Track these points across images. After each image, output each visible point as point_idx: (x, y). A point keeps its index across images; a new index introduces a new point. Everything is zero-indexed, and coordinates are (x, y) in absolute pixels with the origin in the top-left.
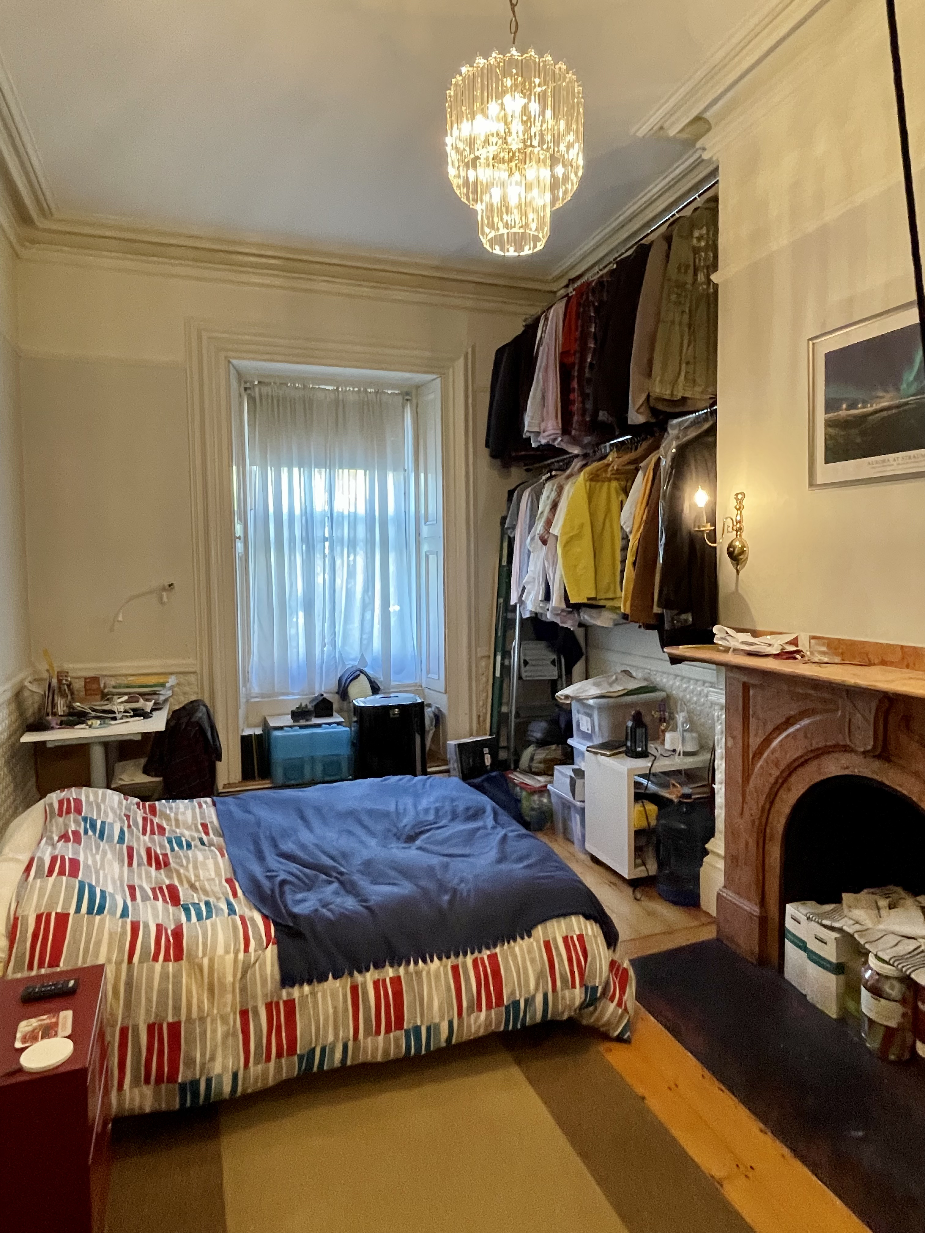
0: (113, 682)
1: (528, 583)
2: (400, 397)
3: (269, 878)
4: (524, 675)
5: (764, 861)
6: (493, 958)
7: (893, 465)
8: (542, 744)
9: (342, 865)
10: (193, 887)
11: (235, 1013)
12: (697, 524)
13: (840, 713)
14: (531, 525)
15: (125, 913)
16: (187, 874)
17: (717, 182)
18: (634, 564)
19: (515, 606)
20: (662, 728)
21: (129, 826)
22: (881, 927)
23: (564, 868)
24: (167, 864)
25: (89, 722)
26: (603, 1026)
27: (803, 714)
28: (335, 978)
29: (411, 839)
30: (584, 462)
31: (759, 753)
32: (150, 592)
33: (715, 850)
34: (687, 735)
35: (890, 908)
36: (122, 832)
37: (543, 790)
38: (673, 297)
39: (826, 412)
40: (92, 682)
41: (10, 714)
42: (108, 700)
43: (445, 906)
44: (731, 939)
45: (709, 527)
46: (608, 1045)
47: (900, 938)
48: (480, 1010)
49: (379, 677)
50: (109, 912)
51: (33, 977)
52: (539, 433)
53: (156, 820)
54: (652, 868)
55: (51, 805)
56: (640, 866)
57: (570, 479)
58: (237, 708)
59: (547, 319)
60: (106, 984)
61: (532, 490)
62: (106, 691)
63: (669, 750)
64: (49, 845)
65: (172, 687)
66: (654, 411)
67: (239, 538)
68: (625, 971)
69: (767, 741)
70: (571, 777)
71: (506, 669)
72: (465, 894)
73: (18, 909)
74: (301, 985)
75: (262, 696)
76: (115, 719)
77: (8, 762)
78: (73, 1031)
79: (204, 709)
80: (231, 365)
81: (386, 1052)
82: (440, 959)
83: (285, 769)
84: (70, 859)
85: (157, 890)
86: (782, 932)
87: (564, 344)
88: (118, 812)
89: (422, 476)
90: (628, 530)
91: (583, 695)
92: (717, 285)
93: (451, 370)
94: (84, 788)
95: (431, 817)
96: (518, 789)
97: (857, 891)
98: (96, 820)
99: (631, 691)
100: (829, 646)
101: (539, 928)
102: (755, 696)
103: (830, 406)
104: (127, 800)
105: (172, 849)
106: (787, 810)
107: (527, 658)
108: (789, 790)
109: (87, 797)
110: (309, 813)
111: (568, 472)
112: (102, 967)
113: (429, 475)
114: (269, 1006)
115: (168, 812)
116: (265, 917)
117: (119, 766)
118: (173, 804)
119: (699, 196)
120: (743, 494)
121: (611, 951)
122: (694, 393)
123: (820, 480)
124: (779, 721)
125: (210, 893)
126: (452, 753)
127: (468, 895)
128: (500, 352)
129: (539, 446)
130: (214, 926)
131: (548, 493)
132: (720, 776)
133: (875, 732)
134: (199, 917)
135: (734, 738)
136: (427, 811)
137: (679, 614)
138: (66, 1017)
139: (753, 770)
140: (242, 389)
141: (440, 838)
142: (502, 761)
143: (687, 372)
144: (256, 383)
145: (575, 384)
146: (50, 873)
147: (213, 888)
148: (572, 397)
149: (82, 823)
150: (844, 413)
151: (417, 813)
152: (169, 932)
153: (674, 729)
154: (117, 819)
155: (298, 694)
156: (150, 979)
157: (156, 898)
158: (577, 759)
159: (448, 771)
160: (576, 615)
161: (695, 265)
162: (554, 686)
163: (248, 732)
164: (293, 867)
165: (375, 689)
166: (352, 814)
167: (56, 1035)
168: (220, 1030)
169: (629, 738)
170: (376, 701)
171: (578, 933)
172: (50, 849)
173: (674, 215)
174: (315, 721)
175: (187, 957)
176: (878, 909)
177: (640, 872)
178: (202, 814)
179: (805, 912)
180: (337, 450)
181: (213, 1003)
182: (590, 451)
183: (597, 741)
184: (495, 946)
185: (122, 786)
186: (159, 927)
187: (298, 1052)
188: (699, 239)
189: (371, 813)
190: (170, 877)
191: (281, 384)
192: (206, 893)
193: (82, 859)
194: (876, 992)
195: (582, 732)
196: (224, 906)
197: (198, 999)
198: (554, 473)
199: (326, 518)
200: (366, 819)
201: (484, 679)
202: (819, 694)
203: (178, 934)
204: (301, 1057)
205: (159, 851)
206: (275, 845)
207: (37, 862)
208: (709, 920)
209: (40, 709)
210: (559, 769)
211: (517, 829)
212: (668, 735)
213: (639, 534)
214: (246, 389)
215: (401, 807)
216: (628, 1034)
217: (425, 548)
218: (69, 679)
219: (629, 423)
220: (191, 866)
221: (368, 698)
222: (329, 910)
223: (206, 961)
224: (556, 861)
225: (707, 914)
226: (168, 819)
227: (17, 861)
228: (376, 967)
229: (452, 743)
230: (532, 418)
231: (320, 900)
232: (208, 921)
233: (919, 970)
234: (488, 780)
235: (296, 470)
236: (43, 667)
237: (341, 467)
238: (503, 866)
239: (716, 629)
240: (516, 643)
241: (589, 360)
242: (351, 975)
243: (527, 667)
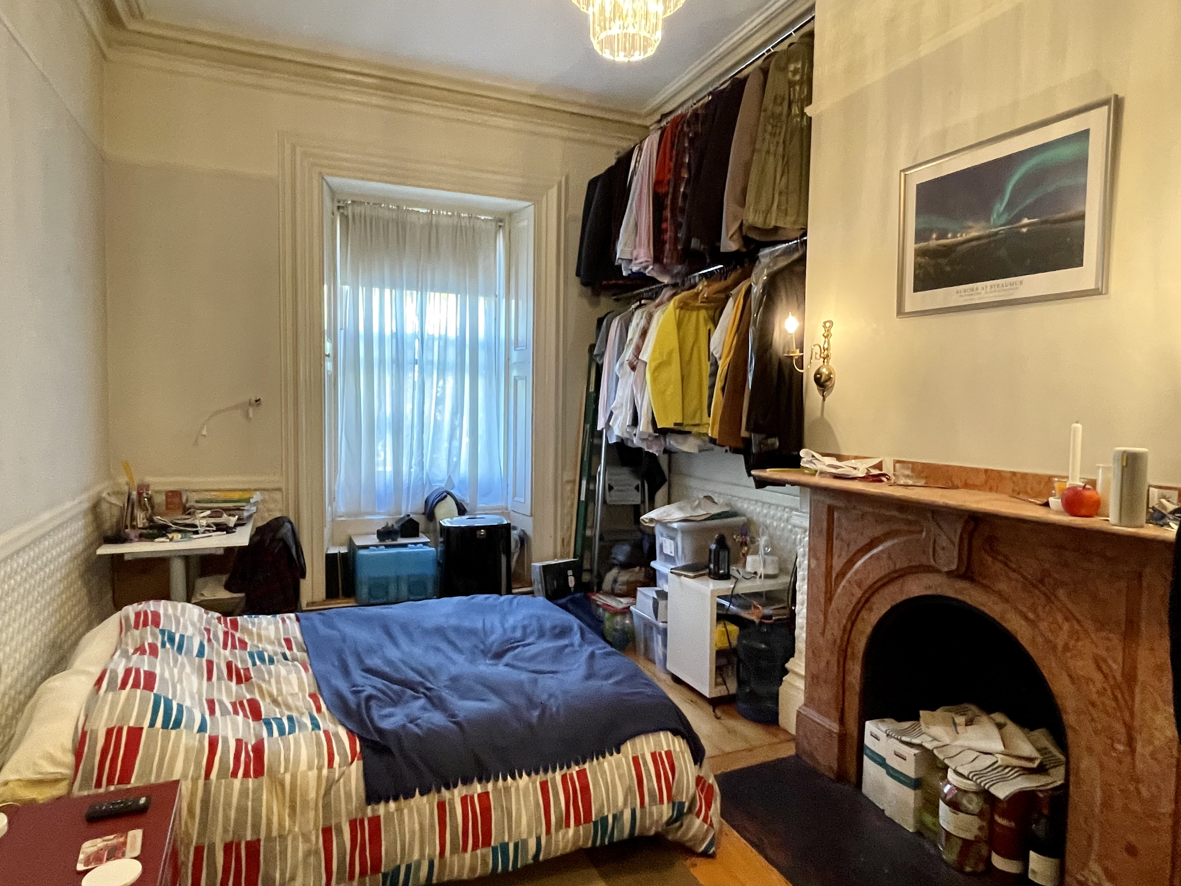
0: (195, 496)
1: (615, 408)
2: (494, 224)
3: (356, 693)
4: (608, 499)
5: (844, 679)
6: (582, 774)
7: (980, 293)
8: (625, 566)
9: (428, 680)
10: (275, 702)
11: (317, 830)
12: (787, 350)
13: (924, 534)
14: (620, 353)
15: (202, 728)
16: (270, 689)
17: (813, 18)
18: (723, 389)
19: (602, 431)
20: (743, 551)
21: (209, 640)
22: (958, 743)
23: (650, 684)
24: (248, 678)
25: (170, 536)
26: (690, 840)
27: (887, 536)
28: (422, 794)
29: (499, 656)
30: (674, 291)
31: (842, 574)
32: (236, 407)
33: (796, 670)
34: (769, 559)
35: (966, 725)
36: (202, 646)
37: (626, 611)
38: (769, 128)
39: (916, 242)
40: (174, 496)
41: (85, 527)
42: (189, 514)
43: (534, 720)
44: (812, 756)
45: (798, 353)
46: (694, 860)
47: (978, 754)
48: (568, 826)
49: (467, 500)
50: (185, 727)
51: (101, 794)
52: (630, 261)
53: (238, 635)
54: (732, 687)
55: (127, 619)
56: (720, 684)
57: (661, 307)
58: (323, 526)
59: (641, 149)
60: (180, 800)
61: (621, 319)
62: (187, 505)
63: (750, 573)
64: (124, 657)
65: (256, 503)
66: (746, 240)
67: (328, 356)
68: (711, 787)
69: (851, 562)
70: (654, 598)
71: (591, 494)
72: (554, 709)
73: (87, 724)
74: (387, 801)
75: (348, 515)
76: (196, 533)
77: (82, 576)
78: (142, 851)
79: (289, 526)
80: (325, 184)
81: (473, 869)
82: (529, 775)
83: (370, 590)
84: (145, 672)
85: (237, 706)
86: (861, 748)
87: (658, 175)
88: (198, 625)
89: (513, 302)
90: (717, 356)
91: (668, 519)
92: (811, 118)
93: (545, 197)
94: (163, 601)
95: (518, 634)
96: (601, 610)
97: (933, 709)
98: (174, 634)
99: (713, 515)
100: (913, 470)
101: (628, 744)
102: (839, 519)
103: (920, 236)
104: (207, 614)
105: (254, 664)
106: (869, 630)
107: (613, 484)
108: (871, 610)
109: (166, 610)
110: (396, 631)
111: (657, 301)
112: (177, 782)
113: (520, 302)
114: (353, 824)
115: (250, 627)
116: (350, 732)
117: (200, 582)
118: (256, 620)
119: (795, 32)
120: (831, 322)
121: (697, 767)
122: (787, 223)
123: (908, 308)
124: (863, 541)
125: (294, 708)
126: (536, 575)
127: (558, 711)
128: (593, 184)
129: (629, 275)
130: (297, 742)
131: (638, 321)
132: (801, 597)
133: (960, 554)
134: (282, 732)
135: (817, 559)
136: (514, 629)
137: (767, 438)
138: (136, 837)
139: (836, 590)
140: (335, 209)
141: (528, 654)
142: (585, 583)
143: (779, 202)
144: (349, 202)
145: (668, 214)
146: (123, 686)
147: (298, 703)
148: (664, 226)
149: (160, 637)
150: (933, 243)
151: (505, 630)
152: (250, 748)
153: (756, 552)
154: (197, 633)
155: (385, 514)
156: (228, 795)
157: (236, 713)
158: (660, 582)
159: (531, 593)
160: (663, 442)
161: (789, 99)
162: (637, 511)
163: (333, 551)
164: (379, 683)
165: (462, 511)
166: (440, 632)
167: (123, 855)
168: (301, 847)
169: (712, 561)
170: (463, 522)
171: (666, 749)
172: (124, 661)
173: (769, 50)
174: (401, 541)
175: (268, 771)
176: (955, 724)
177: (721, 691)
178: (286, 630)
179: (884, 730)
180: (429, 274)
181: (294, 822)
182: (679, 281)
183: (680, 564)
184: (584, 763)
185: (202, 601)
186: (239, 742)
187: (383, 870)
188: (795, 72)
189: (457, 630)
190: (251, 692)
191: (374, 204)
192: (289, 708)
193: (158, 671)
194: (955, 805)
195: (666, 555)
196: (307, 721)
197: (279, 816)
198: (643, 302)
199: (417, 341)
200: (452, 636)
201: (569, 503)
202: (903, 516)
203: (259, 749)
204: (385, 876)
205: (240, 666)
206: (360, 661)
207: (110, 675)
208: (787, 737)
209: (118, 523)
210: (641, 591)
211: (601, 647)
212: (749, 558)
213: (729, 359)
214: (339, 207)
215: (488, 625)
216: (713, 849)
217: (514, 373)
218: (150, 492)
219: (722, 250)
220: (273, 681)
221: (455, 519)
222: (416, 725)
223: (288, 777)
224: (642, 678)
225: (786, 732)
226: (250, 633)
227: (88, 673)
228: (464, 783)
229: (537, 565)
230: (625, 244)
231: (407, 716)
232: (291, 736)
233: (998, 785)
234: (572, 601)
235: (387, 291)
236: (123, 480)
237: (433, 290)
238: (591, 683)
239: (802, 453)
240: (601, 468)
241: (682, 190)
242: (439, 791)
243: (612, 492)
